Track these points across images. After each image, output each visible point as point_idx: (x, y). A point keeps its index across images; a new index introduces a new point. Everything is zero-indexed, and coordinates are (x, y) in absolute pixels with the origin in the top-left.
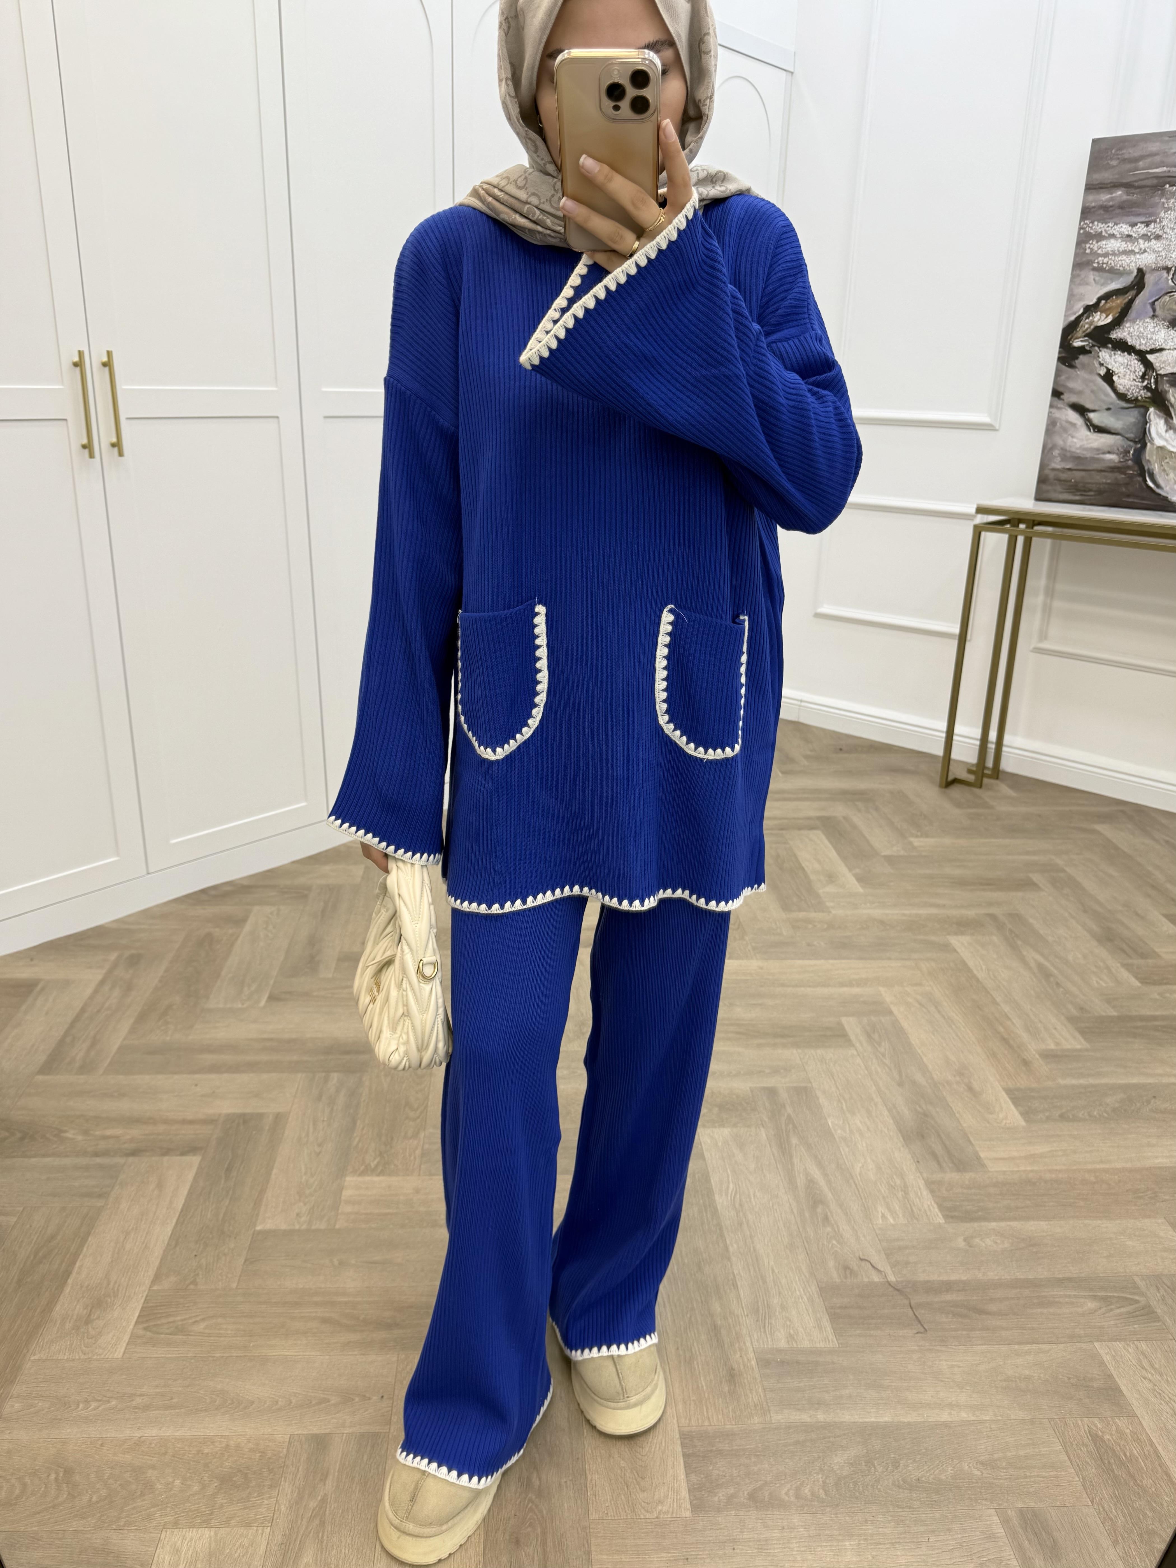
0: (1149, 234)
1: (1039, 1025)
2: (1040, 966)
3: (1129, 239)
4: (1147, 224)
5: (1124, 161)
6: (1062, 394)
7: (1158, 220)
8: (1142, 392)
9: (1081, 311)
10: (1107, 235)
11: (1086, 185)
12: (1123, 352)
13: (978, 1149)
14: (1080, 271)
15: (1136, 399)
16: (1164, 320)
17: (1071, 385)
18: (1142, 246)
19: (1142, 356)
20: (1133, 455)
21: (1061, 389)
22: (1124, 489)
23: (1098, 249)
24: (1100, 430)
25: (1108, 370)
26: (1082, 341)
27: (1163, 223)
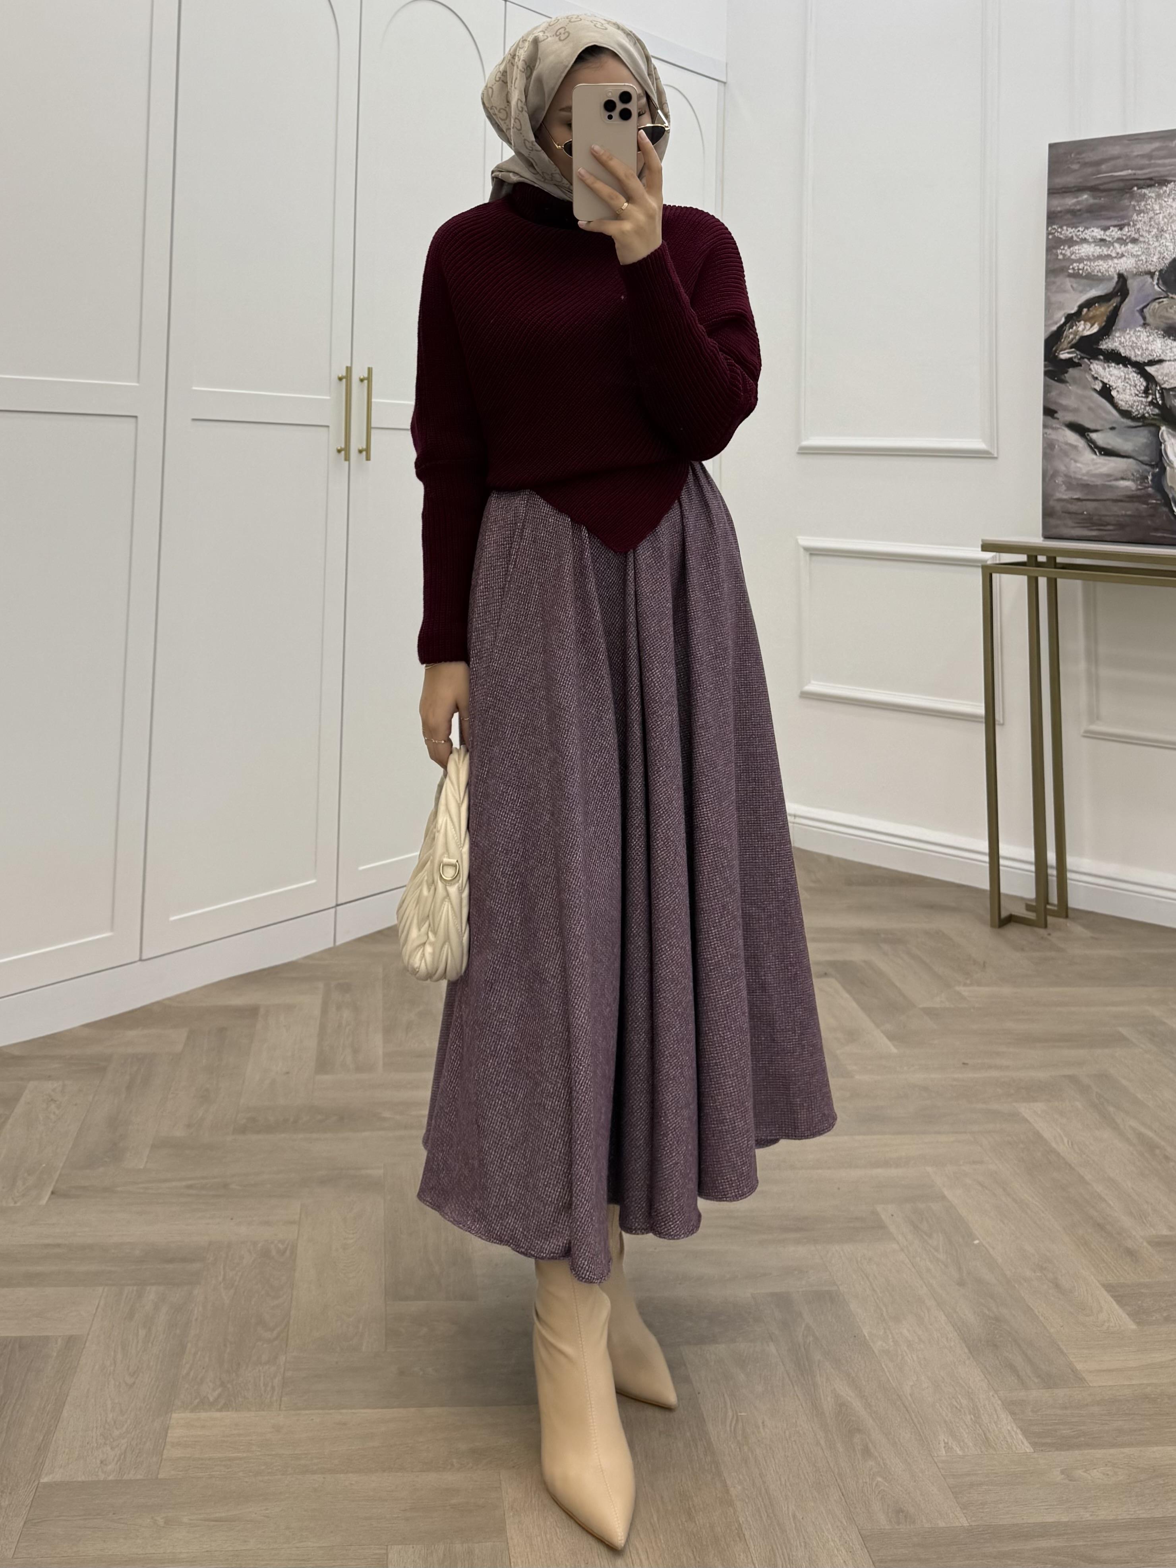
0: (1124, 238)
3: (1102, 243)
4: (1121, 228)
5: (1085, 164)
6: (1056, 412)
7: (1131, 223)
8: (1148, 408)
9: (1063, 320)
10: (1078, 240)
11: (1049, 190)
12: (1118, 364)
14: (1055, 278)
15: (1143, 415)
16: (1157, 328)
17: (1064, 401)
18: (1119, 251)
19: (1140, 368)
20: (1152, 481)
21: (1053, 407)
22: (1149, 522)
23: (1072, 255)
24: (1107, 452)
25: (1105, 384)
26: (1068, 353)
27: (1138, 227)
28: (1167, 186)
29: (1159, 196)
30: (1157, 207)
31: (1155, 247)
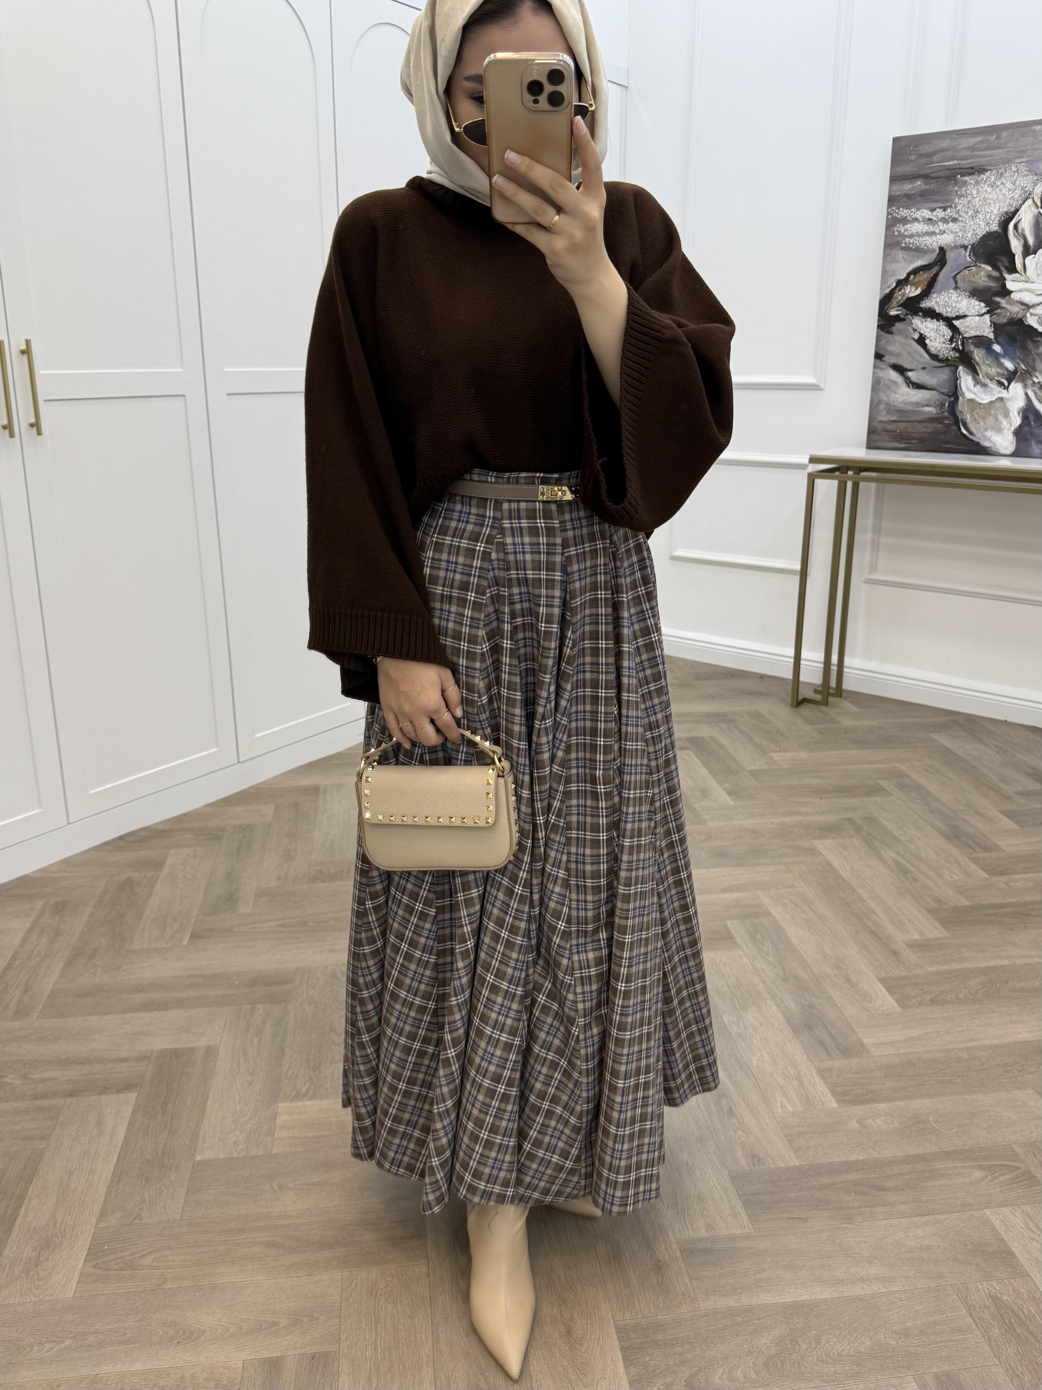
0: (947, 217)
1: (903, 918)
2: (897, 864)
3: (930, 222)
4: (945, 209)
5: (921, 156)
6: (884, 356)
7: (953, 205)
8: (951, 353)
9: (894, 285)
10: (911, 219)
11: (891, 177)
12: (932, 318)
13: (861, 1036)
14: (891, 250)
15: (947, 359)
16: (965, 291)
17: (890, 348)
18: (942, 228)
19: (949, 321)
20: (948, 407)
21: (882, 352)
22: (942, 436)
23: (905, 231)
24: (918, 386)
25: (921, 334)
26: (896, 311)
27: (958, 208)
28: (983, 174)
29: (977, 182)
30: (974, 192)
31: (970, 226)
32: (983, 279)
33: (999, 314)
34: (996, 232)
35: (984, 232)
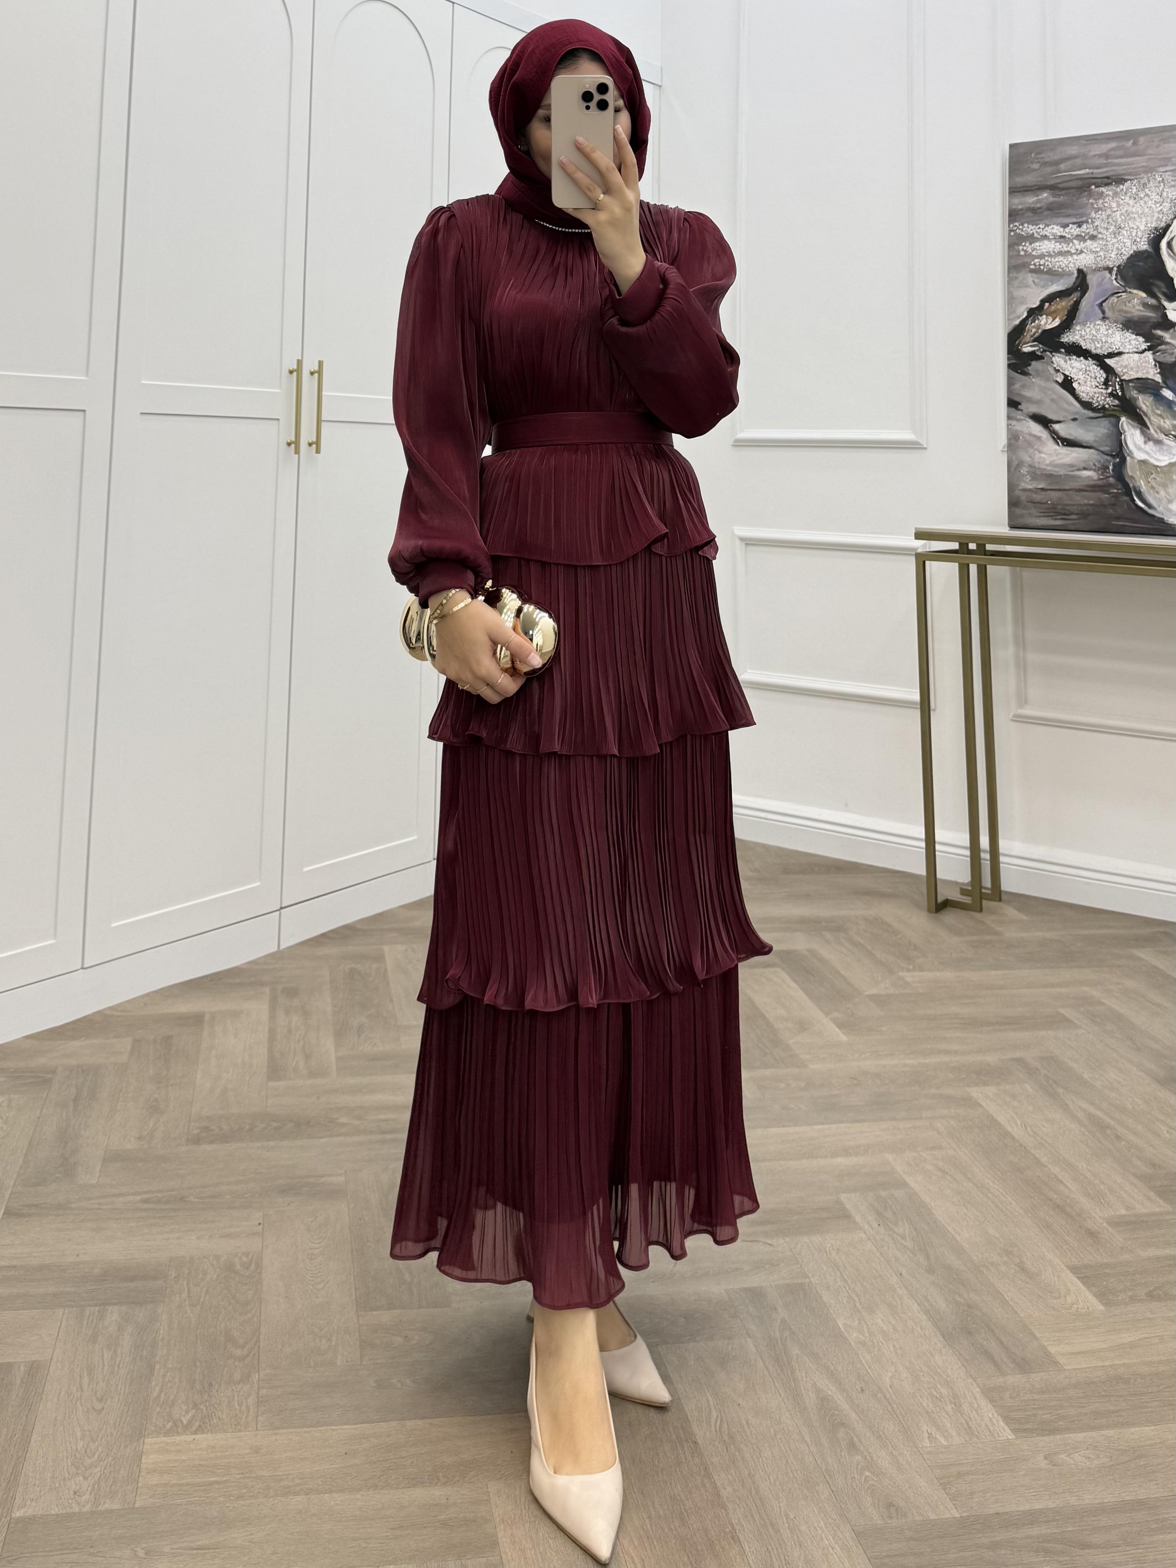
0: (1083, 234)
3: (1062, 240)
4: (1080, 225)
5: (1045, 164)
6: (1020, 404)
7: (1090, 220)
8: (1107, 399)
9: (1025, 314)
10: (1039, 237)
11: (1009, 189)
12: (1079, 356)
14: (1017, 273)
15: (1104, 408)
16: (1116, 322)
17: (1027, 393)
18: (1078, 247)
19: (1100, 360)
20: (1111, 470)
21: (1017, 399)
22: (1111, 511)
23: (1032, 251)
24: (1069, 443)
25: (1066, 376)
26: (1031, 346)
27: (1096, 224)
28: (1123, 185)
29: (1116, 194)
30: (1114, 205)
31: (1113, 244)
32: (1138, 308)
33: (1164, 352)
34: (1146, 251)
35: (1132, 252)
